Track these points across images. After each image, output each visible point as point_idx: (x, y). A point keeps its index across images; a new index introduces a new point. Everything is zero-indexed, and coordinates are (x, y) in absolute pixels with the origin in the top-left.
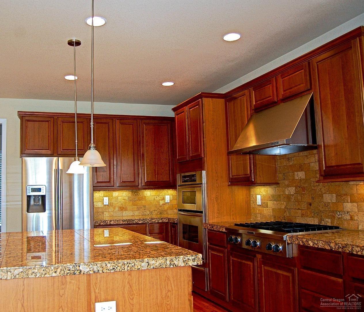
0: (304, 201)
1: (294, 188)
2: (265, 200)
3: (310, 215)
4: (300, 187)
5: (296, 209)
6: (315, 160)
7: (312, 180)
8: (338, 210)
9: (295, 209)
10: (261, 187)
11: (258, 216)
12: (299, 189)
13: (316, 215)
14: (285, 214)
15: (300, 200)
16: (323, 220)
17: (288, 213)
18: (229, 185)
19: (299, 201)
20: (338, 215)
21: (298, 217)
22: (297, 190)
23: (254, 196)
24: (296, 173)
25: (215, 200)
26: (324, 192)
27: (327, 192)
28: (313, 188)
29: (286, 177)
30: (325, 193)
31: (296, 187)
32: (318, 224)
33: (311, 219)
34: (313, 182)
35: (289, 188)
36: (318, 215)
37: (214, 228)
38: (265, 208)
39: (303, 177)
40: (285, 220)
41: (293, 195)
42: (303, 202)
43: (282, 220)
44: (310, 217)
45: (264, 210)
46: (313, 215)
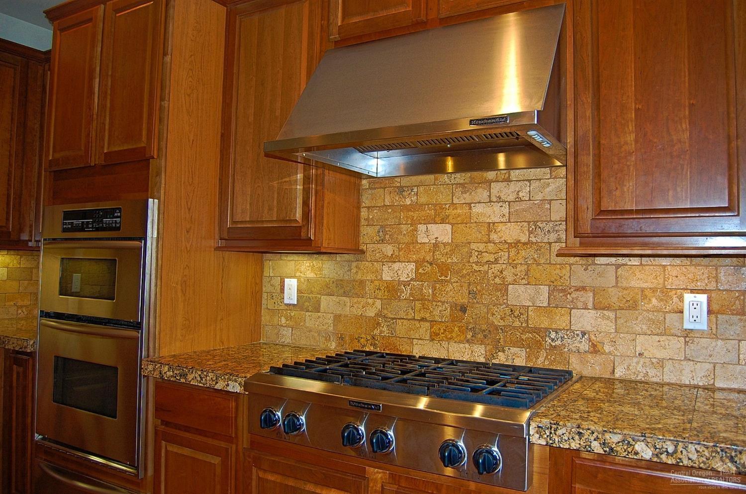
0: (443, 300)
1: (412, 266)
2: (312, 292)
3: (458, 335)
4: (431, 264)
5: (414, 319)
6: (490, 196)
7: (473, 246)
8: (554, 326)
9: (409, 320)
10: (301, 257)
11: (284, 332)
12: (428, 268)
13: (480, 336)
14: (377, 332)
15: (430, 298)
16: (504, 351)
17: (385, 329)
18: (218, 249)
19: (426, 300)
20: (553, 340)
21: (420, 341)
22: (421, 271)
23: (276, 281)
24: (422, 228)
25: (179, 287)
26: (510, 279)
27: (522, 279)
28: (475, 267)
29: (387, 236)
30: (515, 282)
31: (419, 263)
32: (482, 360)
33: (462, 345)
34: (476, 253)
35: (396, 266)
36: (485, 336)
37: (190, 377)
38: (310, 313)
39: (447, 239)
40: (375, 345)
41: (406, 284)
42: (440, 304)
43: (363, 346)
44: (460, 342)
45: (308, 319)
46: (469, 337)
